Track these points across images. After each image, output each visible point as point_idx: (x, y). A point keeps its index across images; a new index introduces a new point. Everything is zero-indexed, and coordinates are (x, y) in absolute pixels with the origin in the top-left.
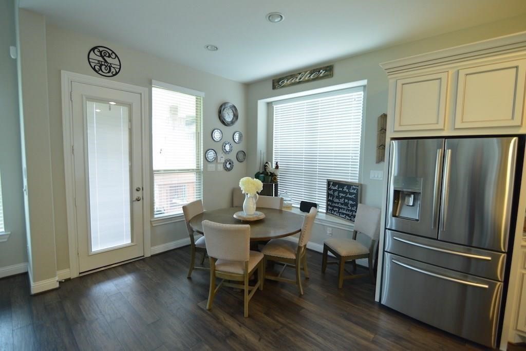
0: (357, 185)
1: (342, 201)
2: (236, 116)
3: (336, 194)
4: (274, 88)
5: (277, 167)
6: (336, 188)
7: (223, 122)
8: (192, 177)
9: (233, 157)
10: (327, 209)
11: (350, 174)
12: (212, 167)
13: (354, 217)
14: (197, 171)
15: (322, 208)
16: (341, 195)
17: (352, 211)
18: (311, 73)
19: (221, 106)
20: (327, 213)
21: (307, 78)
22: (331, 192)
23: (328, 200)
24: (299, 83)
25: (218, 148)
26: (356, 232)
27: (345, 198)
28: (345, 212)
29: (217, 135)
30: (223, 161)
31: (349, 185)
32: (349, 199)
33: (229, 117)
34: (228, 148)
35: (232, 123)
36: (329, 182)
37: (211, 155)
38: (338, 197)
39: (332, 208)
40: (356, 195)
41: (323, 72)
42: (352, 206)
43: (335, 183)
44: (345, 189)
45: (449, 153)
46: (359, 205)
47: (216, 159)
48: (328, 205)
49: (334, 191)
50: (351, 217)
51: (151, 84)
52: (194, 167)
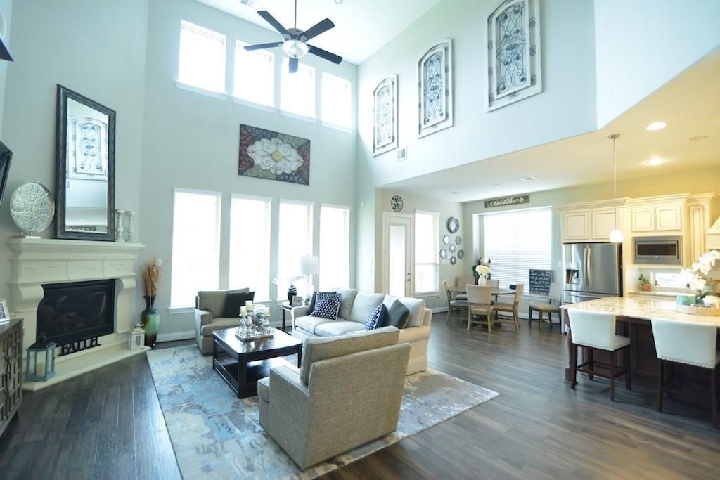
0: (550, 271)
1: (540, 283)
2: (457, 226)
3: (536, 278)
4: (486, 206)
5: (490, 262)
6: (536, 274)
7: (450, 231)
8: (432, 268)
9: (455, 254)
10: (530, 290)
11: (545, 264)
12: (444, 261)
13: (548, 291)
14: (435, 264)
15: (526, 290)
16: (540, 278)
17: (548, 288)
18: (514, 199)
19: (449, 220)
20: (530, 293)
21: (511, 202)
22: (532, 278)
23: (531, 284)
24: (505, 205)
25: (447, 248)
26: (551, 300)
27: (543, 280)
28: (543, 290)
29: (447, 240)
30: (450, 257)
31: (544, 272)
32: (545, 281)
33: (453, 227)
34: (453, 248)
35: (455, 231)
36: (530, 271)
37: (443, 254)
38: (537, 281)
39: (533, 288)
40: (550, 277)
41: (522, 200)
42: (548, 285)
43: (535, 271)
44: (542, 274)
45: (589, 250)
46: (552, 283)
47: (446, 256)
48: (531, 287)
49: (535, 276)
50: (547, 293)
51: (415, 212)
52: (433, 262)
